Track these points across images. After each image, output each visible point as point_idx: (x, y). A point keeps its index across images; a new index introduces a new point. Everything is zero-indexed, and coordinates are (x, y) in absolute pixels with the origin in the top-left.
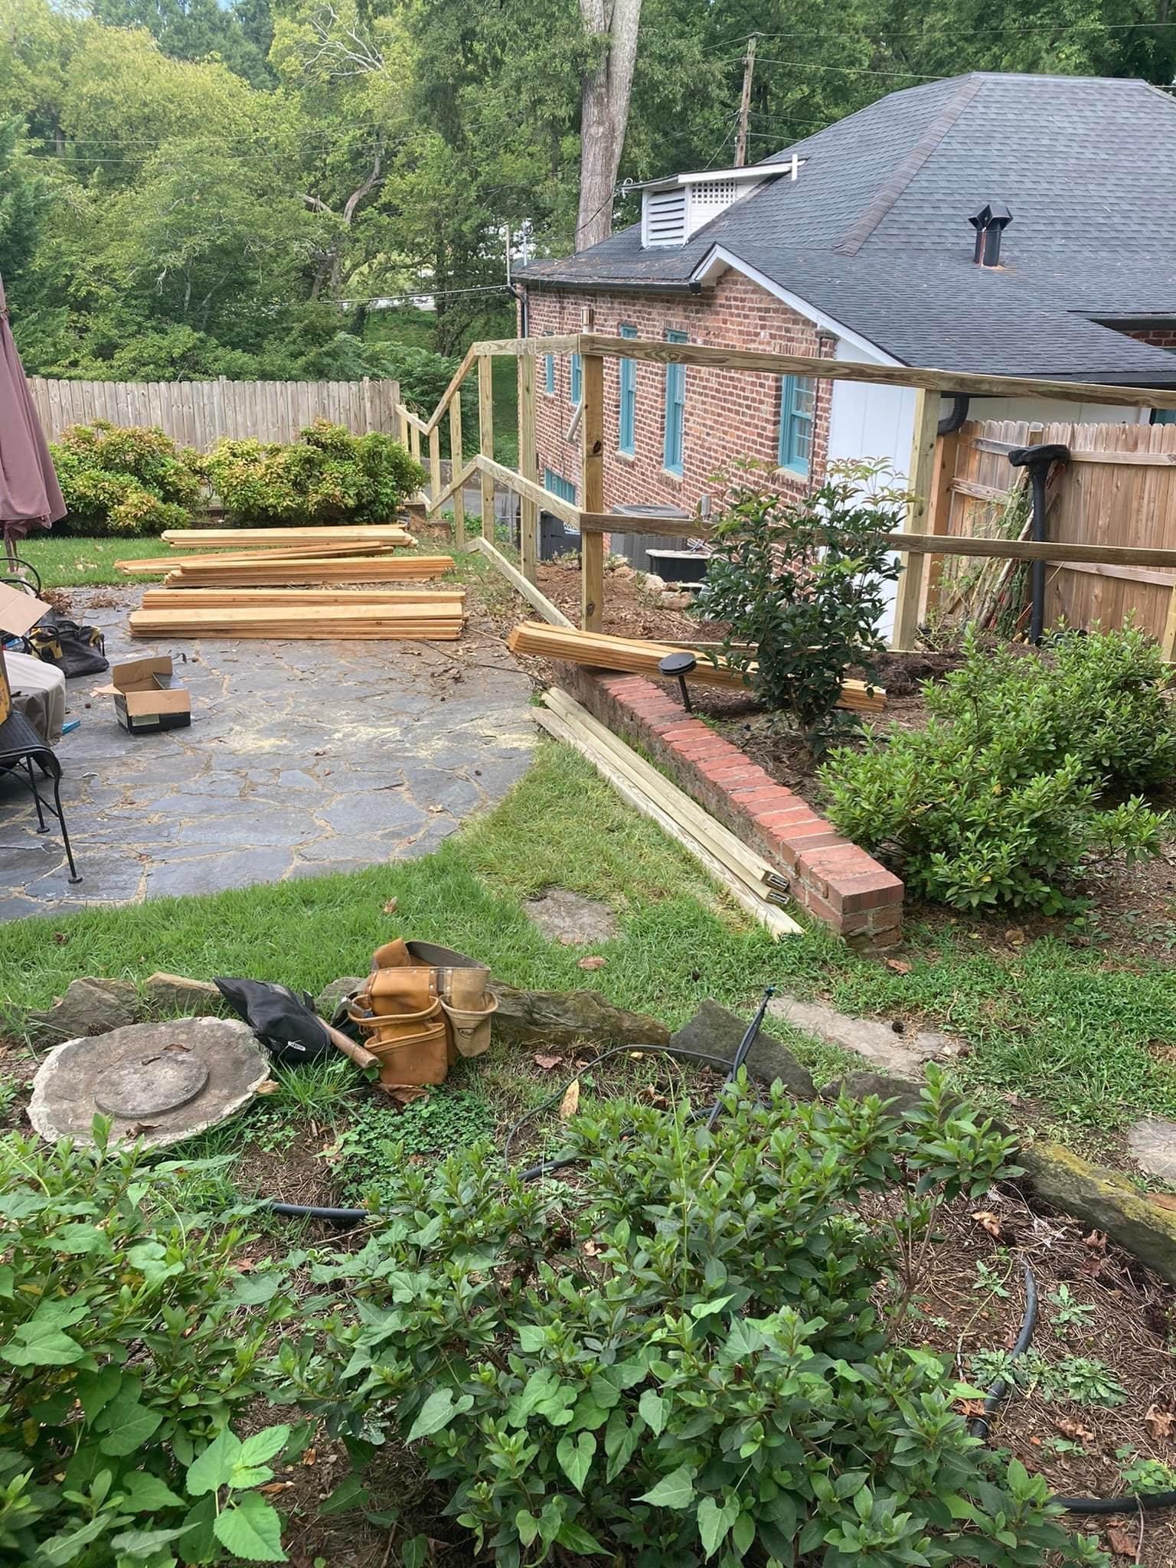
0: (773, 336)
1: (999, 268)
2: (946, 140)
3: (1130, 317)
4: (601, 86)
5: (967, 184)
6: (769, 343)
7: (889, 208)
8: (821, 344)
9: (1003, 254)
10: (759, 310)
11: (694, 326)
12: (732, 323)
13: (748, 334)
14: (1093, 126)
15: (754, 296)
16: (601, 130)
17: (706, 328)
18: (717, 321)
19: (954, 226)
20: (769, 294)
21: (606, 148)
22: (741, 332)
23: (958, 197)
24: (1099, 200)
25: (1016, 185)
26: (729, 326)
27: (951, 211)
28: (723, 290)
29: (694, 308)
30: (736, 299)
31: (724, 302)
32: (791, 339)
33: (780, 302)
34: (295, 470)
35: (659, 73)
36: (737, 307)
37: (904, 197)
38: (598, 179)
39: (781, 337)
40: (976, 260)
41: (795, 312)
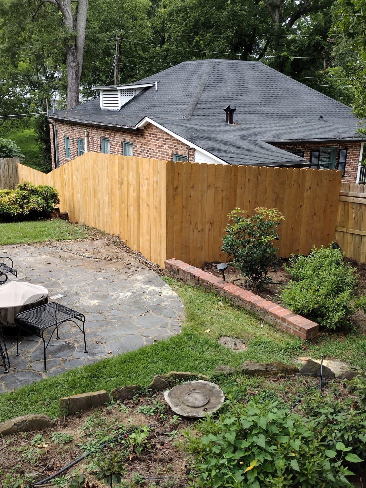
0: (168, 147)
1: (233, 124)
2: (208, 81)
3: (277, 141)
4: (73, 49)
5: (217, 96)
6: (167, 150)
7: (197, 104)
8: (189, 152)
9: (234, 120)
10: (163, 138)
11: (135, 141)
12: (152, 142)
13: (159, 146)
14: (249, 77)
15: (160, 134)
16: (74, 64)
17: (141, 142)
18: (145, 140)
19: (217, 110)
20: (167, 133)
21: (77, 70)
22: (155, 145)
23: (216, 101)
24: (256, 101)
25: (231, 96)
26: (150, 142)
27: (215, 105)
28: (147, 131)
29: (135, 135)
30: (153, 134)
31: (148, 134)
32: (177, 149)
33: (171, 136)
34: (19, 200)
35: (93, 45)
36: (154, 137)
37: (200, 100)
38: (74, 81)
39: (172, 148)
40: (227, 122)
41: (178, 140)
